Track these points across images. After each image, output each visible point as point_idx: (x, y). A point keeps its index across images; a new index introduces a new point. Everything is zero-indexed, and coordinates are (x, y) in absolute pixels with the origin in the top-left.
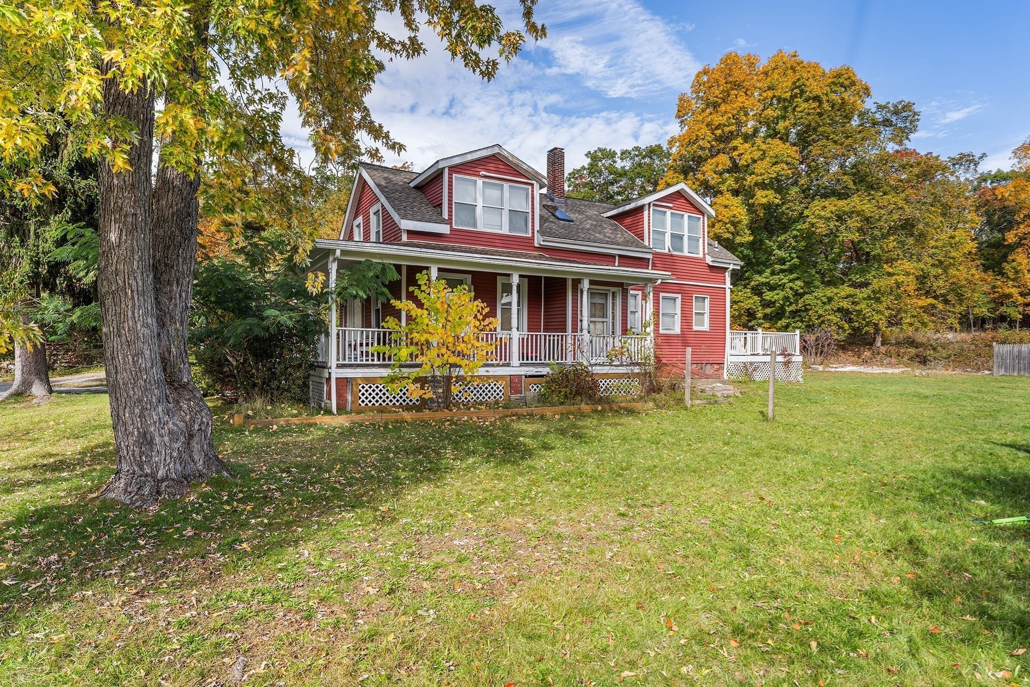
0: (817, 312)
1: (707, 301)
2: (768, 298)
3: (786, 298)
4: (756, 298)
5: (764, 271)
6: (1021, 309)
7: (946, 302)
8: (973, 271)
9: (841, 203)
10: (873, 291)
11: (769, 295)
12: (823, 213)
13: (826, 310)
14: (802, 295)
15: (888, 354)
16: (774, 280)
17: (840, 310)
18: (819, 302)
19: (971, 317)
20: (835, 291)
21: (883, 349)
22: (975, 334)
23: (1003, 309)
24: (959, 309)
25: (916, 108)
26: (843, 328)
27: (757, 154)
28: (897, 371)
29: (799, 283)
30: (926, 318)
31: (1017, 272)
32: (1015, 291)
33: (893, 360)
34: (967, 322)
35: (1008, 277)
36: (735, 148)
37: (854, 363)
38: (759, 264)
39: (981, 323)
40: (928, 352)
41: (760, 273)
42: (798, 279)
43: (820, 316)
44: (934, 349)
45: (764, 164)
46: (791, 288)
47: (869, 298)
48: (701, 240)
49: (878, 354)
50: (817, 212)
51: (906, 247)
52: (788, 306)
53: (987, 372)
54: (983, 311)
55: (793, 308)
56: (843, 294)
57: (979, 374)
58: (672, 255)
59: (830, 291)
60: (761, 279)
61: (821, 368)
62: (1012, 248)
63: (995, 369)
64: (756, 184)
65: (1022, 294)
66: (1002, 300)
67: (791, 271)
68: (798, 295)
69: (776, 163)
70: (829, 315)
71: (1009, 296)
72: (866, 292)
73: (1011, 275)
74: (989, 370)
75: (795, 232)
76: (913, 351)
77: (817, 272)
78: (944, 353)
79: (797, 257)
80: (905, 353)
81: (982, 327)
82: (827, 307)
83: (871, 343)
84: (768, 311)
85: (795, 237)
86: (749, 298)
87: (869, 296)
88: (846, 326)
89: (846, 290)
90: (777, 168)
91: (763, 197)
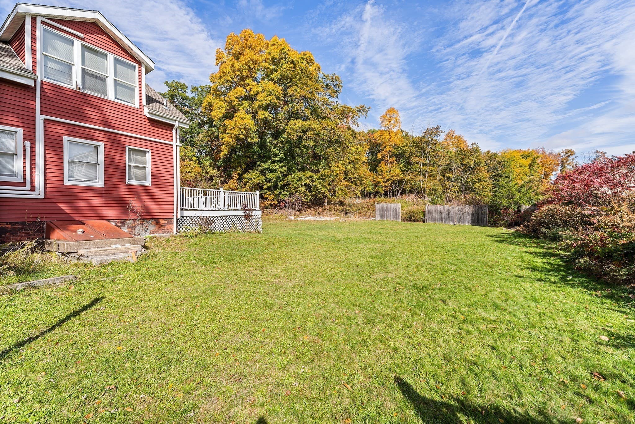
0: (294, 185)
1: (148, 155)
2: (268, 177)
3: (278, 178)
4: (262, 177)
5: (267, 162)
6: (384, 188)
7: (356, 184)
8: (366, 170)
9: (304, 123)
10: (322, 175)
11: (270, 176)
12: (294, 127)
13: (298, 185)
14: (286, 176)
15: (330, 210)
16: (272, 166)
17: (305, 185)
18: (295, 180)
19: (366, 192)
20: (303, 174)
21: (327, 207)
22: (367, 199)
23: (377, 188)
24: (361, 188)
25: (341, 80)
26: (307, 195)
27: (260, 89)
28: (332, 219)
29: (285, 168)
30: (347, 191)
31: (382, 171)
32: (381, 180)
33: (332, 213)
34: (364, 194)
35: (379, 174)
36: (248, 85)
37: (313, 215)
38: (264, 157)
39: (369, 195)
40: (347, 208)
41: (265, 162)
42: (284, 166)
43: (295, 188)
44: (350, 206)
45: (263, 95)
46: (281, 172)
47: (320, 178)
48: (137, 90)
49: (325, 209)
50: (292, 126)
51: (337, 152)
52: (279, 182)
53: (373, 218)
54: (370, 189)
55: (282, 183)
56: (307, 176)
57: (370, 220)
58: (84, 95)
59: (300, 174)
60: (265, 166)
61: (293, 218)
62: (380, 161)
63: (376, 217)
64: (259, 106)
65: (384, 182)
66: (376, 184)
67: (281, 161)
68: (285, 176)
69: (270, 95)
70: (300, 187)
71: (379, 183)
72: (319, 175)
73: (380, 173)
74: (374, 217)
75: (282, 139)
76: (341, 208)
77: (295, 164)
78: (355, 209)
79: (284, 154)
80: (337, 209)
81: (370, 197)
82: (299, 183)
83: (322, 204)
84: (269, 185)
85: (282, 142)
86: (259, 176)
87: (319, 178)
88: (309, 194)
89: (309, 174)
90: (270, 98)
91: (262, 114)
